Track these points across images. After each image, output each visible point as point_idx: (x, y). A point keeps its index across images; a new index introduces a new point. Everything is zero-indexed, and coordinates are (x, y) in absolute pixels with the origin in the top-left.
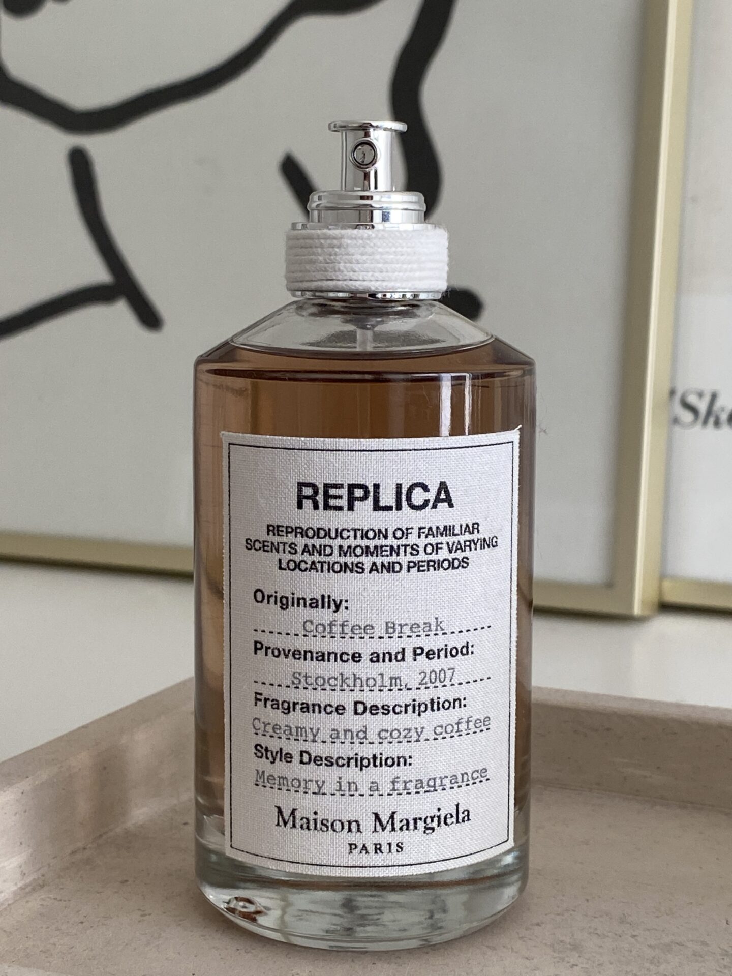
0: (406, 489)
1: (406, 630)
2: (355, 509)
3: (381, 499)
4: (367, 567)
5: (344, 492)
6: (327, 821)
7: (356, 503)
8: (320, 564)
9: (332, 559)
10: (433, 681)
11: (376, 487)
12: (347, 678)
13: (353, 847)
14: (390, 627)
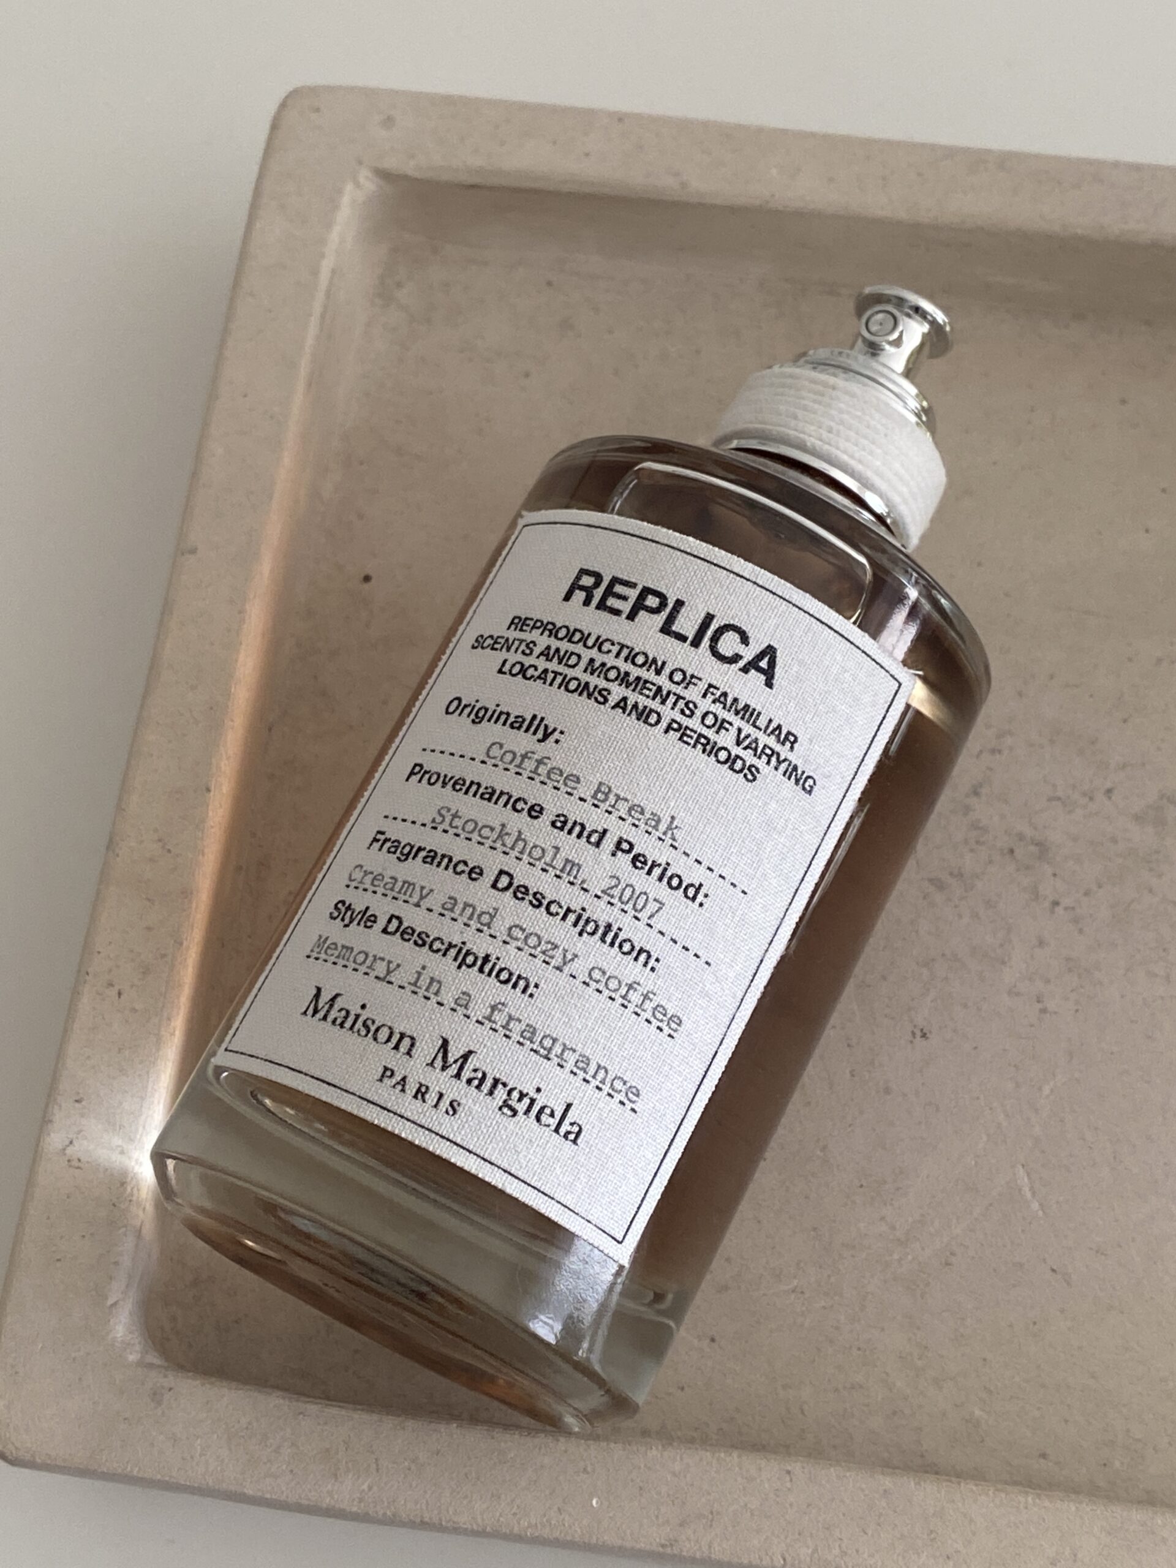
0: (717, 626)
1: (623, 809)
2: (636, 620)
3: (677, 622)
4: (613, 700)
5: (633, 594)
6: (373, 1022)
7: (642, 613)
8: (553, 675)
9: (571, 673)
10: (625, 899)
11: (679, 603)
12: (507, 834)
13: (388, 1073)
14: (602, 793)
